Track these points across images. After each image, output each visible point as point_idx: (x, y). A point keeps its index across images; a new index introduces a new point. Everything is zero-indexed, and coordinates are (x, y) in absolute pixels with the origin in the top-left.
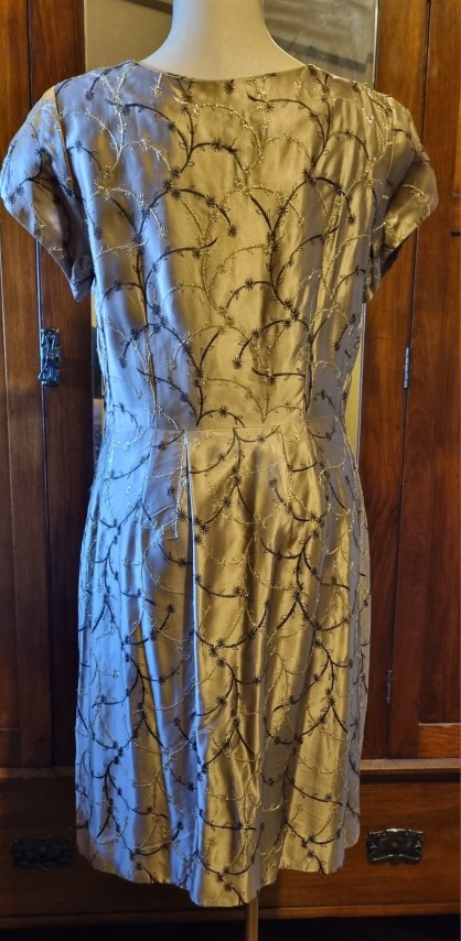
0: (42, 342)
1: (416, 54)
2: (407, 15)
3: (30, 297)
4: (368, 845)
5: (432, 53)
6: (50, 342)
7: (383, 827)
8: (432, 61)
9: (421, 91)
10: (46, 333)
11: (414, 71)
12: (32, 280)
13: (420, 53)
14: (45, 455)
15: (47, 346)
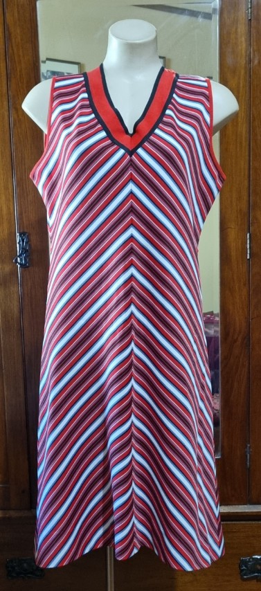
0: (18, 241)
1: (243, 52)
2: (236, 29)
3: (10, 214)
4: (240, 567)
5: (254, 51)
6: (23, 241)
7: (251, 555)
8: (254, 55)
9: (248, 75)
10: (20, 235)
11: (243, 62)
12: (12, 204)
13: (246, 52)
14: (21, 311)
15: (21, 243)
